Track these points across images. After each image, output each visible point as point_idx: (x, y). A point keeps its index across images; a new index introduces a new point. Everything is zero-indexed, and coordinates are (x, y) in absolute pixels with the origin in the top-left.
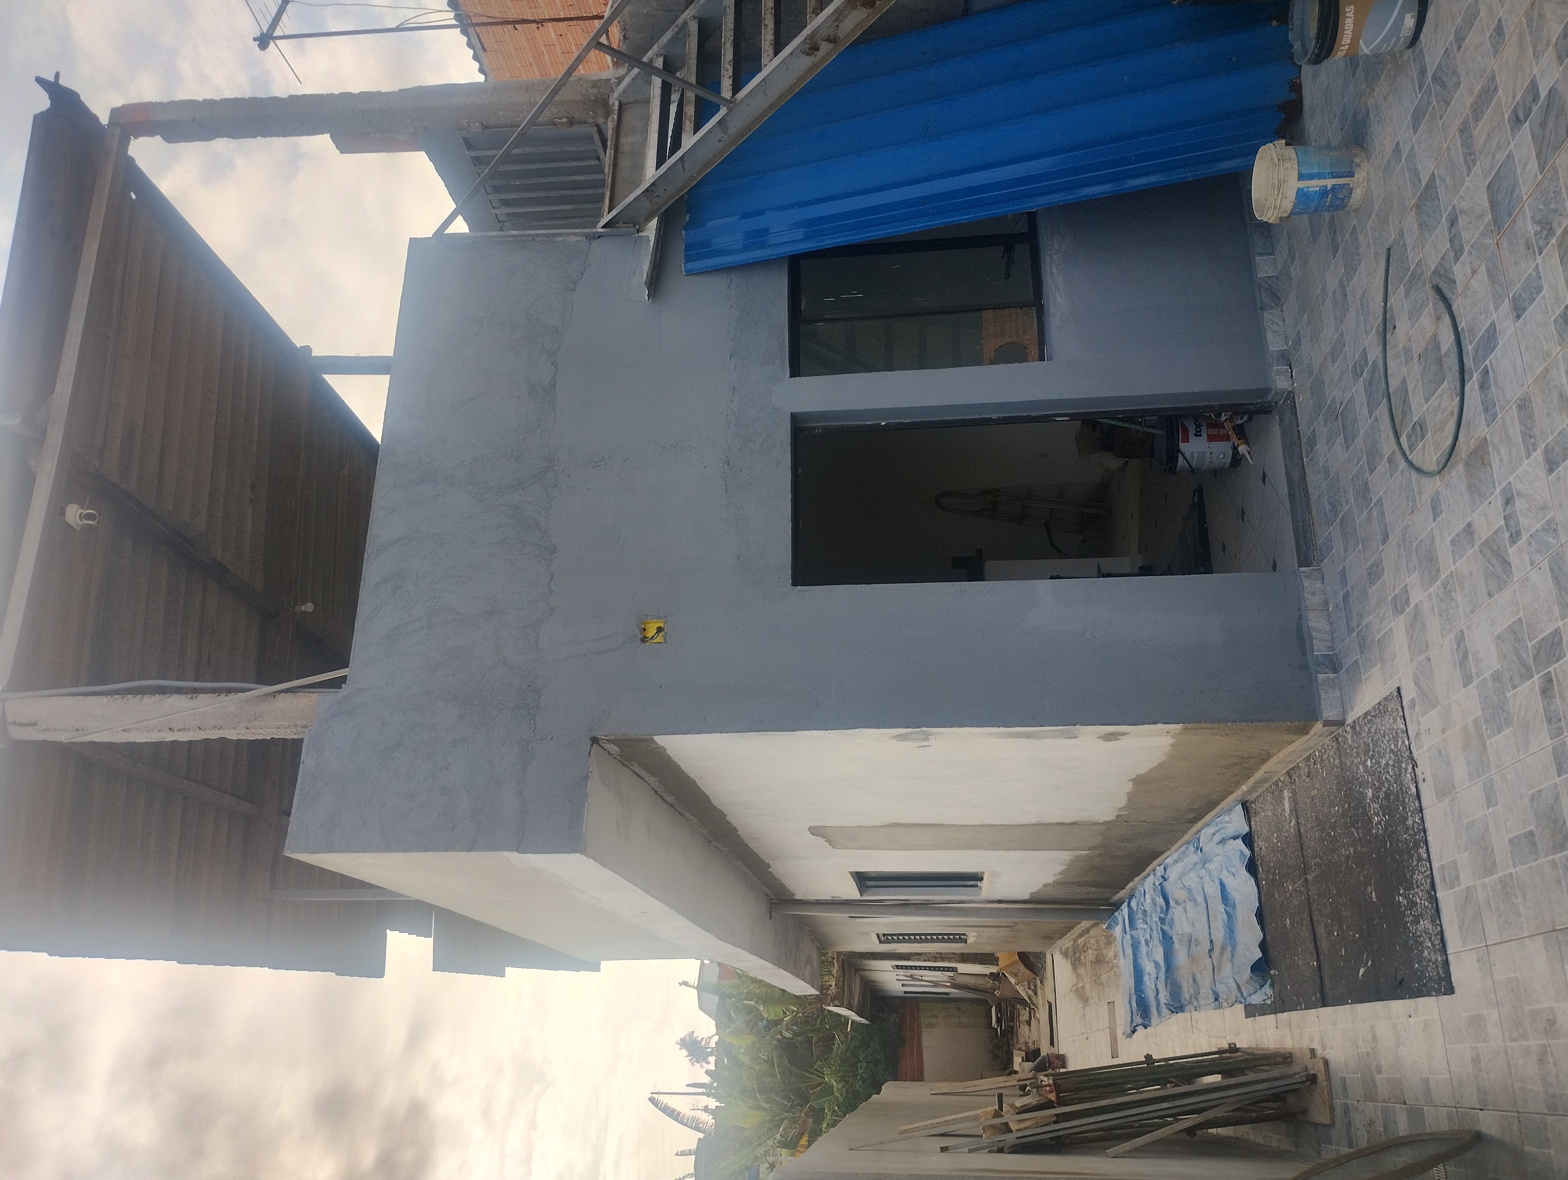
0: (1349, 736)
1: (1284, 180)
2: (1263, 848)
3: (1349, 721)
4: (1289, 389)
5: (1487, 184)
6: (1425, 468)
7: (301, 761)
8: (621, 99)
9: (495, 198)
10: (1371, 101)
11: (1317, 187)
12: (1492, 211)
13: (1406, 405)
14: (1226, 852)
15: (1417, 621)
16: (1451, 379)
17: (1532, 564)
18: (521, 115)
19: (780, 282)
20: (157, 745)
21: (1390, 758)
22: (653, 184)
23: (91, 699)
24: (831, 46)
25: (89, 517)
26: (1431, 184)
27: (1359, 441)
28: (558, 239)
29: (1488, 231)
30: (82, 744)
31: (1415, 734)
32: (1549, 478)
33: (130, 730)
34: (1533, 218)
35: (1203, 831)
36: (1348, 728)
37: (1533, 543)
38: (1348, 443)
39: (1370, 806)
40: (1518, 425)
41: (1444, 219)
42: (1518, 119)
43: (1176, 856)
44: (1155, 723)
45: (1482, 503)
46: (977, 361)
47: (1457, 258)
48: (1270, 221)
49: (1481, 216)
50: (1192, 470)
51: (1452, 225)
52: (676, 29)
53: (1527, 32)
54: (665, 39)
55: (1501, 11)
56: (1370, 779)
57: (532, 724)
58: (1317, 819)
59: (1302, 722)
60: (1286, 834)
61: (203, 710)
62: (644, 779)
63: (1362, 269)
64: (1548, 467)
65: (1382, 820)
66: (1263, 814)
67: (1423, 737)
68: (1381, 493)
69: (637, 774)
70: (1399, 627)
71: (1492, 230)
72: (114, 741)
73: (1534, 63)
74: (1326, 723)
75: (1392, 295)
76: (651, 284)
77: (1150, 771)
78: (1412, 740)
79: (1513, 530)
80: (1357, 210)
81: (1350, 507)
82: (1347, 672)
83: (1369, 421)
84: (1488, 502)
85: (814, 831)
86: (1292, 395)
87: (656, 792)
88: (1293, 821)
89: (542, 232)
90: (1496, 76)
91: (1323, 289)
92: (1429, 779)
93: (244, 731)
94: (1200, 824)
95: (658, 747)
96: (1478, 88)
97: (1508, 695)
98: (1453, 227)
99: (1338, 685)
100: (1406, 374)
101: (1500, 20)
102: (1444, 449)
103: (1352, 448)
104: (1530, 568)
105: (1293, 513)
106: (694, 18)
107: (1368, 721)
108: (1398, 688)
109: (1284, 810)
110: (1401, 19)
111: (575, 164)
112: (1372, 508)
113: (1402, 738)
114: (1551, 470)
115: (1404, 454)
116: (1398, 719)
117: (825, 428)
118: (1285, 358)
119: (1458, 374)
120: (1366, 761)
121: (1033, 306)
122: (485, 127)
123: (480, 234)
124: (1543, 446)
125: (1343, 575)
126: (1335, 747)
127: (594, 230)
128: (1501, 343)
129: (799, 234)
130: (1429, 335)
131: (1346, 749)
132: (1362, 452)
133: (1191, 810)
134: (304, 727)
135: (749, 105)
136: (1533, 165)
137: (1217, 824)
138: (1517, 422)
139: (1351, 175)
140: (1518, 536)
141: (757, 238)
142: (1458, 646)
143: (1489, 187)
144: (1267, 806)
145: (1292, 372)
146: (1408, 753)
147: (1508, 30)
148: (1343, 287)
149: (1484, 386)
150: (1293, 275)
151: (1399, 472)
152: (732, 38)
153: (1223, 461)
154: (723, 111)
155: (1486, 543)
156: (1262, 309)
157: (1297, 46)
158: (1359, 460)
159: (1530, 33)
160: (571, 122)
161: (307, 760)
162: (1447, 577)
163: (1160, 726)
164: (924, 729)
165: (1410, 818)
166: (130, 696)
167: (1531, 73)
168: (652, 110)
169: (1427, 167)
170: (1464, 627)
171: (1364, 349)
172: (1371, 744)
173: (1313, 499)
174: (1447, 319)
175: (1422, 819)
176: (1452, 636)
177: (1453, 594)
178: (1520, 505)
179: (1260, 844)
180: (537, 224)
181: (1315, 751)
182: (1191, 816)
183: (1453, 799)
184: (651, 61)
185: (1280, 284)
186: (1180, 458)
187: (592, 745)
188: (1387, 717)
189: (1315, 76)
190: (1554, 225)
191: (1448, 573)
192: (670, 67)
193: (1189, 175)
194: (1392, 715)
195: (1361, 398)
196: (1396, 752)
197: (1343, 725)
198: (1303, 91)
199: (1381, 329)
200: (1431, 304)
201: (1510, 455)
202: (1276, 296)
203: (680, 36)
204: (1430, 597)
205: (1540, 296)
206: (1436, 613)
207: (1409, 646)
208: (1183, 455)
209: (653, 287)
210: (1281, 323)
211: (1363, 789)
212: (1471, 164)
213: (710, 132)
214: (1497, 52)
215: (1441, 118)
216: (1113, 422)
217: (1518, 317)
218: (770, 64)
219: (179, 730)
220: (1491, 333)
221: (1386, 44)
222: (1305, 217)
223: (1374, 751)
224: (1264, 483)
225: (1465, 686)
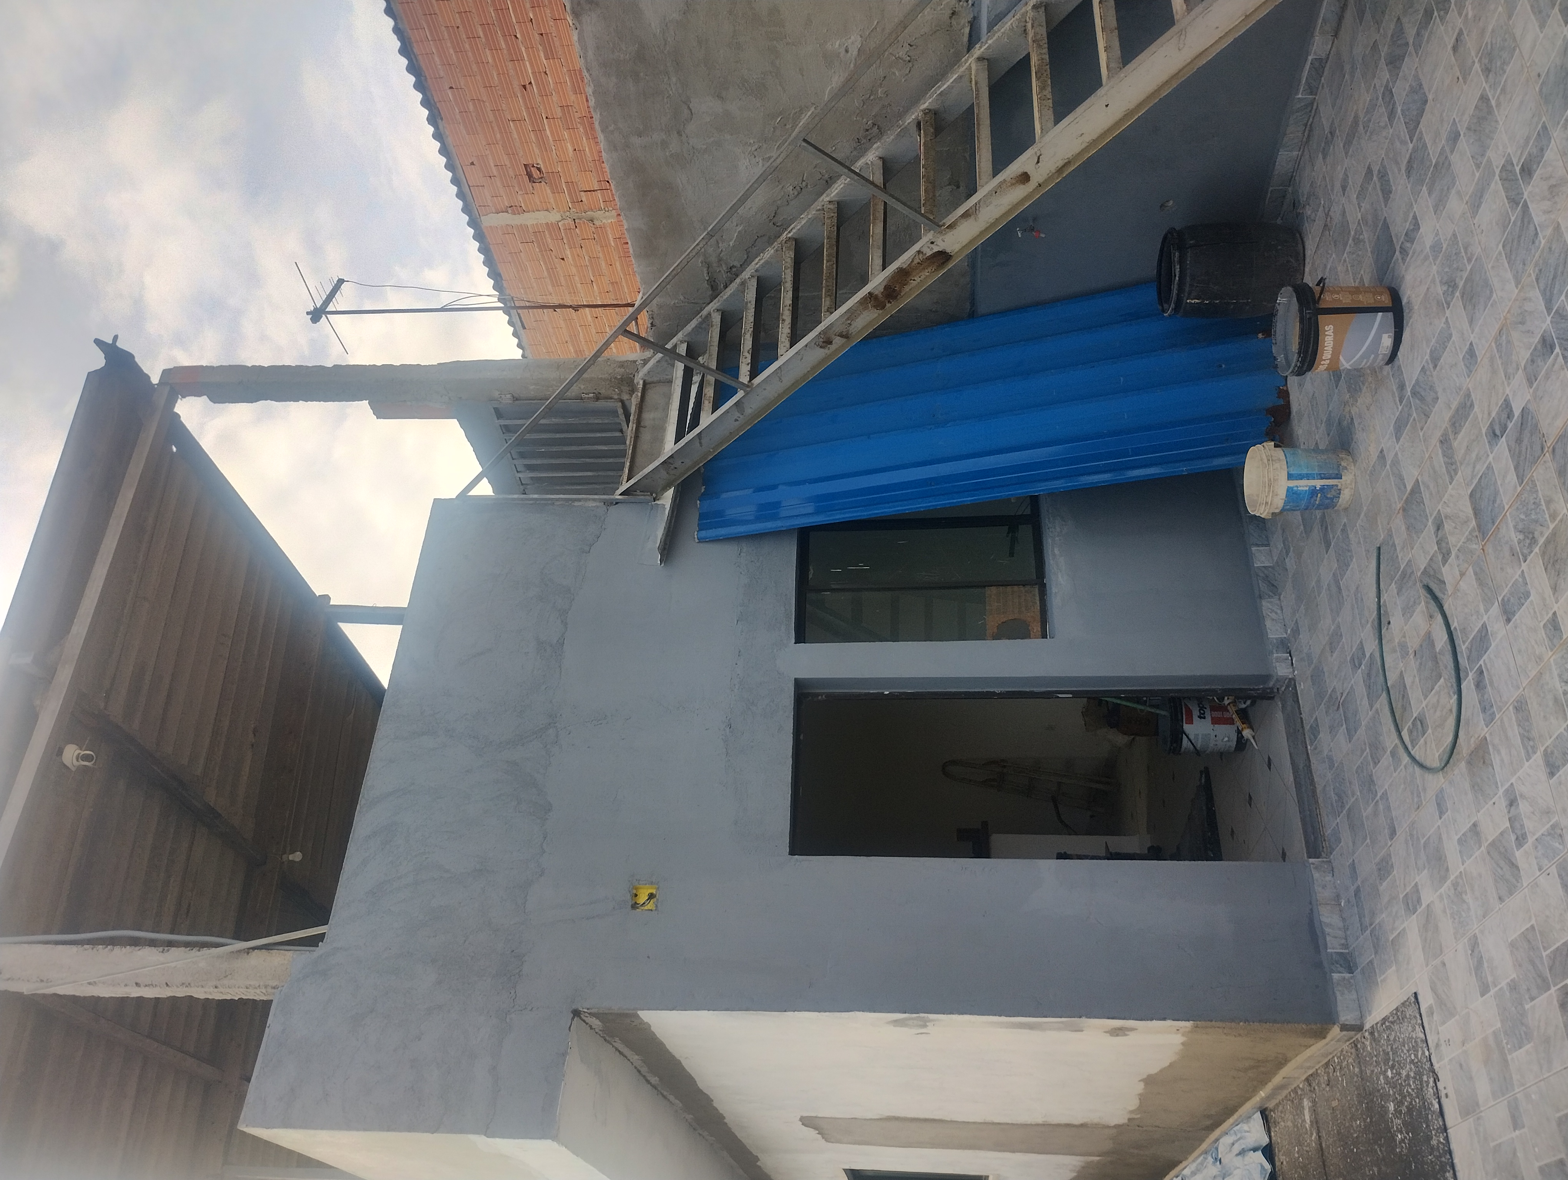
0: (1368, 1043)
1: (1274, 479)
2: (1284, 1163)
3: (1367, 1026)
4: (1290, 677)
5: (1469, 492)
6: (1428, 763)
7: (268, 1025)
8: (646, 378)
9: (520, 463)
10: (1354, 410)
11: (1306, 486)
12: (1476, 518)
13: (1405, 700)
14: (1246, 1165)
15: (1429, 924)
16: (1447, 677)
17: (1540, 870)
18: (551, 389)
19: (789, 552)
20: (123, 1001)
21: (1411, 1069)
22: (671, 457)
23: (60, 947)
24: (844, 340)
25: (86, 758)
26: (1416, 489)
27: (1361, 731)
28: (576, 504)
29: (1473, 536)
30: (44, 996)
31: (1435, 1044)
32: (1551, 781)
33: (95, 982)
34: (1515, 527)
35: (1221, 1140)
36: (1367, 1034)
37: (1539, 847)
38: (1350, 734)
39: (1392, 1122)
40: (1516, 727)
41: (1430, 523)
42: (1495, 435)
43: (1193, 1167)
44: (1164, 1019)
45: (1487, 804)
46: (980, 635)
47: (1445, 561)
48: (1262, 516)
49: (1466, 522)
50: (1198, 752)
51: (1438, 529)
52: (700, 319)
53: (1497, 356)
54: (690, 327)
55: (1472, 336)
56: (1391, 1092)
57: (513, 992)
58: (1339, 1133)
59: (1318, 1025)
60: (1308, 1149)
61: (173, 965)
62: (626, 1057)
63: (1354, 565)
64: (1548, 771)
65: (1405, 1137)
66: (1282, 1123)
67: (1443, 1048)
68: (1386, 787)
69: (619, 1051)
70: (1412, 926)
71: (1477, 536)
72: (77, 994)
73: (1506, 383)
74: (1344, 1028)
75: (1385, 592)
76: (664, 549)
77: (1161, 1071)
78: (1432, 1050)
79: (1519, 833)
80: (1346, 509)
81: (1356, 799)
82: (1363, 972)
83: (1370, 713)
84: (1491, 802)
85: (807, 1122)
86: (1293, 683)
87: (639, 1071)
88: (1315, 1134)
89: (562, 496)
90: (1472, 394)
91: (1319, 581)
92: (1452, 1094)
93: (212, 989)
94: (1217, 1132)
95: (642, 1023)
96: (1454, 406)
97: (1527, 1007)
98: (1440, 531)
99: (1354, 987)
100: (1403, 669)
101: (1471, 344)
102: (1445, 746)
103: (1355, 738)
104: (1538, 873)
105: (1300, 802)
106: (718, 310)
107: (1386, 1027)
108: (1415, 993)
109: (1304, 1121)
110: (1378, 340)
111: (598, 435)
112: (1377, 802)
113: (1422, 1048)
114: (1552, 774)
115: (1406, 748)
116: (1417, 1027)
117: (828, 695)
118: (1285, 645)
119: (1453, 672)
120: (1386, 1071)
121: (1036, 584)
122: (514, 399)
123: (501, 496)
124: (1542, 749)
125: (1353, 867)
126: (1354, 1054)
127: (612, 497)
128: (1493, 645)
129: (810, 508)
130: (1422, 633)
131: (1366, 1057)
132: (1365, 744)
133: (1209, 1117)
134: (274, 988)
135: (765, 389)
136: (1512, 476)
137: (1235, 1134)
138: (1515, 724)
139: (1339, 477)
140: (1524, 839)
141: (768, 511)
142: (1473, 951)
143: (1471, 495)
144: (1287, 1116)
145: (1292, 660)
146: (1428, 1064)
147: (1480, 353)
148: (1337, 582)
149: (1479, 685)
150: (1288, 565)
151: (1402, 767)
152: (752, 329)
153: (1228, 744)
154: (740, 394)
155: (1493, 844)
156: (1260, 597)
157: (1281, 358)
158: (1363, 751)
159: (1500, 357)
160: (597, 398)
161: (274, 1023)
162: (1456, 877)
163: (1169, 1023)
164: (922, 1015)
165: (1434, 1137)
166: (101, 946)
167: (1504, 393)
168: (674, 390)
169: (1411, 474)
170: (1477, 931)
171: (1361, 642)
172: (1391, 1053)
173: (1319, 789)
174: (1439, 618)
175: (1447, 1138)
176: (1466, 941)
177: (1464, 896)
178: (1523, 807)
179: (1281, 1158)
180: (558, 488)
181: (1333, 1057)
182: (1208, 1122)
183: (1478, 1119)
184: (675, 346)
185: (1276, 575)
186: (1185, 739)
187: (573, 1019)
188: (1406, 1024)
189: (1301, 385)
190: (1536, 534)
191: (1457, 873)
192: (692, 353)
193: (1183, 469)
194: (1410, 1023)
195: (1361, 690)
196: (1417, 1063)
197: (1362, 1030)
198: (1291, 398)
199: (1376, 623)
200: (1423, 603)
201: (1511, 756)
202: (1273, 585)
203: (704, 326)
204: (1441, 897)
205: (1528, 601)
206: (1449, 915)
207: (1423, 948)
208: (1188, 737)
209: (666, 552)
210: (1279, 612)
211: (1385, 1103)
212: (1453, 473)
213: (727, 412)
214: (1471, 372)
215: (1422, 429)
216: (1119, 701)
217: (1508, 620)
218: (786, 354)
219: (146, 986)
220: (1483, 635)
221: (1365, 360)
222: (1298, 513)
223: (1394, 1060)
224: (1270, 769)
225: (1482, 995)
